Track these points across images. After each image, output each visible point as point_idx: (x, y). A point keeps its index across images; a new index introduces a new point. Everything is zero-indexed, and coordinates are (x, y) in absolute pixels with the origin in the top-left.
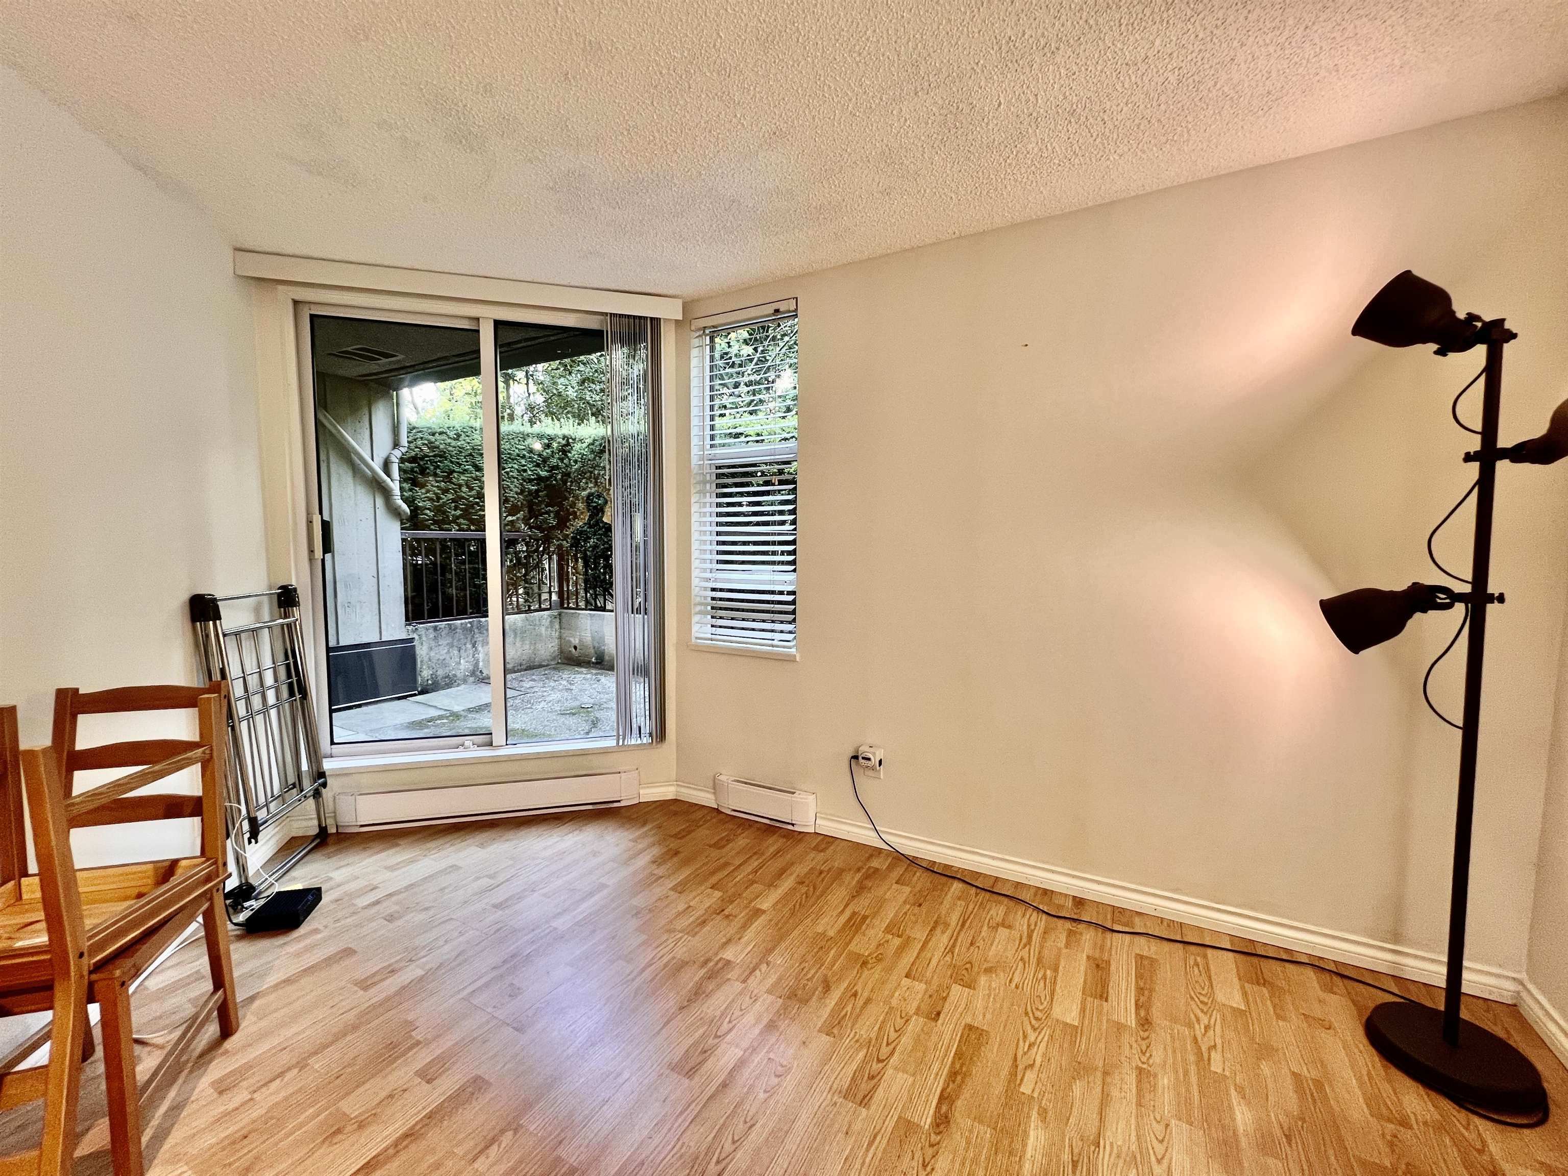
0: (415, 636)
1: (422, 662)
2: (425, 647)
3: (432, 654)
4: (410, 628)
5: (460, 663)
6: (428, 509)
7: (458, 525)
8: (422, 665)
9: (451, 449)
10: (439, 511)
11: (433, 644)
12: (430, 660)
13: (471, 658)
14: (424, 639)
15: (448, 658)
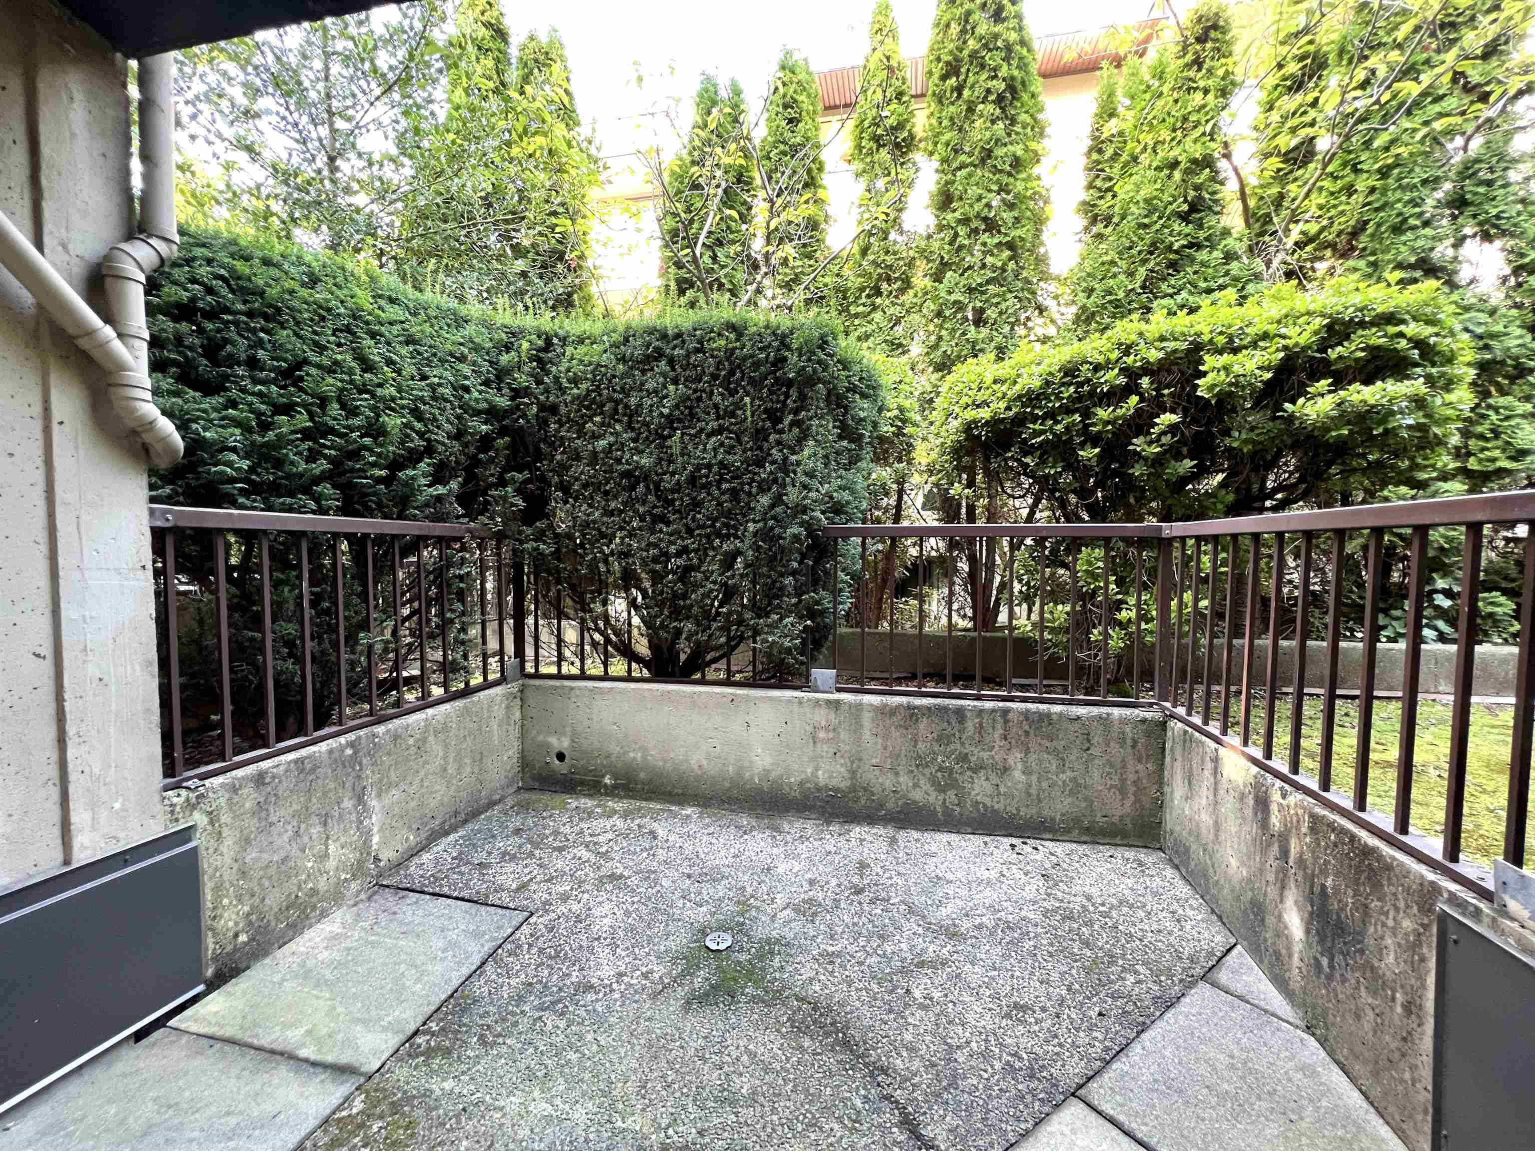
0: (199, 818)
1: (217, 889)
2: (229, 845)
3: (251, 855)
4: (178, 798)
5: (326, 856)
6: (234, 450)
7: (317, 499)
8: (218, 898)
9: (295, 304)
10: (266, 458)
11: (252, 824)
12: (243, 874)
13: (354, 835)
14: (225, 818)
15: (294, 851)
